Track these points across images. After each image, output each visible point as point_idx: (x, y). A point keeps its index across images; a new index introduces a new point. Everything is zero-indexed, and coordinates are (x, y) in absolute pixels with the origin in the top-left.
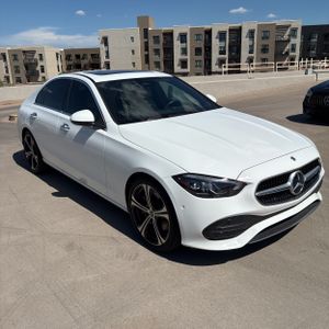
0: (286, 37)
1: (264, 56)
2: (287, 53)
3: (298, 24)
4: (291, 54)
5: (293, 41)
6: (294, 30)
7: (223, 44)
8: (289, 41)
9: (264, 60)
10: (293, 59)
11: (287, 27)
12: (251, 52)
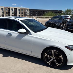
0: (26, 11)
1: (22, 15)
2: (27, 14)
3: (28, 9)
4: (28, 15)
5: (28, 12)
6: (28, 10)
7: (13, 11)
8: (27, 12)
9: (22, 16)
10: (28, 16)
11: (27, 9)
12: (19, 14)
